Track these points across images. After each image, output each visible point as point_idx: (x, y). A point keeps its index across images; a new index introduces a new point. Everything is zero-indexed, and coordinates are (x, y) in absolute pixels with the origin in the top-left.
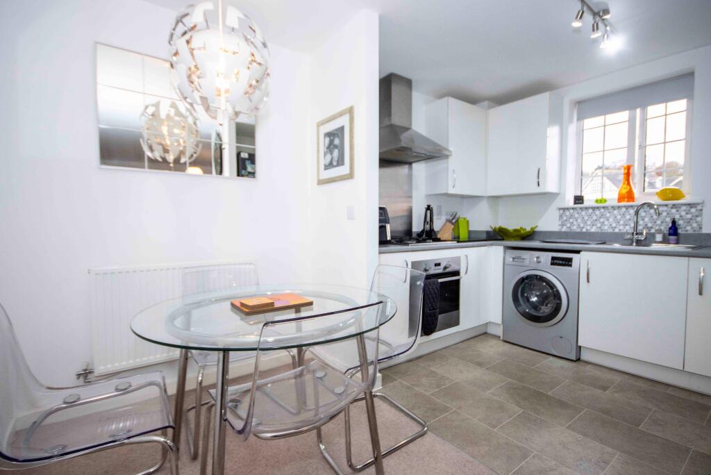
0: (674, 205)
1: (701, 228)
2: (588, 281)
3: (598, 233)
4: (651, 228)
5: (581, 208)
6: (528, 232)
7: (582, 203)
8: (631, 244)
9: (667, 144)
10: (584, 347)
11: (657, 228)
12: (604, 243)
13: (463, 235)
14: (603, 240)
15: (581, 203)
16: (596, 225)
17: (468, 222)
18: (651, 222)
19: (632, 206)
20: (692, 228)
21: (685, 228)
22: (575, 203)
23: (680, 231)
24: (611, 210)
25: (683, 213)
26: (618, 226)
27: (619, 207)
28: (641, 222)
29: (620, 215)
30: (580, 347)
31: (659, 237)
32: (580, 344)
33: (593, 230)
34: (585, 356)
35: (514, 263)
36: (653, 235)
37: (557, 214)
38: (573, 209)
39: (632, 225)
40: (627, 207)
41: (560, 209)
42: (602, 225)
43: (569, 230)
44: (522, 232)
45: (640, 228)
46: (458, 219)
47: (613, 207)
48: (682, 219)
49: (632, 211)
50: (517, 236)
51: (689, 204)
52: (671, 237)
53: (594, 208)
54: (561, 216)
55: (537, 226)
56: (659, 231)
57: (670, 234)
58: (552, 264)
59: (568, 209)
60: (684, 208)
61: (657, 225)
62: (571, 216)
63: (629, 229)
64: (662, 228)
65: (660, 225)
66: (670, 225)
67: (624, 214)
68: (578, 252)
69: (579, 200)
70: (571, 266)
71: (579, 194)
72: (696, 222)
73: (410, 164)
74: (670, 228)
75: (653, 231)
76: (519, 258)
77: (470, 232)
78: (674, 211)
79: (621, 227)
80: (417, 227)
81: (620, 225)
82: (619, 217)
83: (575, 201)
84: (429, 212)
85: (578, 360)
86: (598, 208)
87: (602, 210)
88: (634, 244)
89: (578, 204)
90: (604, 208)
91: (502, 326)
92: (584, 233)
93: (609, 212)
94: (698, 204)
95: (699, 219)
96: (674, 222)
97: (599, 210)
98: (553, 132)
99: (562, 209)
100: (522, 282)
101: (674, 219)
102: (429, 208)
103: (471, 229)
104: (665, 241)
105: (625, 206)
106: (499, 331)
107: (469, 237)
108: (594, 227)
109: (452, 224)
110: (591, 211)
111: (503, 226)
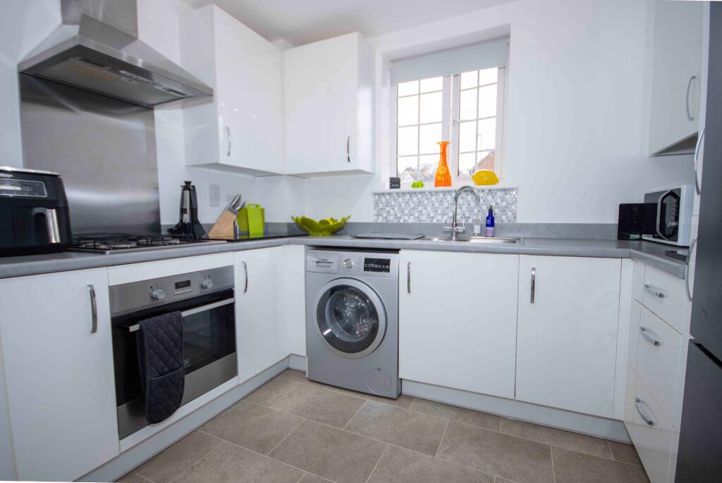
0: (490, 190)
1: (515, 218)
2: (409, 291)
3: (415, 224)
4: (469, 217)
5: (397, 194)
6: (339, 223)
7: (399, 187)
8: (450, 239)
9: (479, 121)
10: (405, 380)
11: (475, 218)
12: (423, 238)
13: (256, 228)
14: (420, 234)
15: (397, 188)
16: (414, 215)
17: (263, 210)
18: (468, 211)
19: (449, 192)
20: (507, 218)
21: (501, 217)
22: (391, 188)
23: (496, 221)
24: (429, 196)
25: (499, 200)
26: (436, 216)
27: (437, 192)
28: (459, 211)
29: (438, 202)
30: (401, 379)
31: (477, 229)
32: (400, 377)
33: (411, 220)
34: (407, 390)
35: (320, 269)
36: (471, 227)
37: (371, 200)
38: (389, 194)
39: (451, 214)
40: (444, 193)
41: (375, 194)
42: (419, 215)
43: (386, 221)
44: (331, 223)
45: (458, 217)
46: (243, 205)
47: (430, 193)
48: (498, 208)
49: (450, 198)
50: (325, 229)
51: (504, 190)
52: (488, 228)
53: (411, 194)
54: (376, 204)
55: (349, 217)
56: (477, 222)
57: (487, 225)
58: (366, 269)
59: (383, 194)
60: (499, 194)
61: (474, 215)
62: (388, 204)
63: (447, 219)
64: (480, 217)
65: (477, 215)
66: (487, 214)
67: (441, 202)
68: (396, 251)
69: (395, 183)
70: (388, 270)
71: (395, 176)
72: (511, 211)
73: (150, 108)
74: (488, 218)
75: (470, 221)
76: (325, 261)
77: (266, 225)
78: (490, 197)
79: (439, 217)
80: (170, 218)
81: (438, 215)
82: (437, 205)
83: (391, 185)
84: (187, 193)
85: (400, 395)
86: (415, 193)
87: (420, 196)
88: (454, 238)
89: (394, 188)
90: (421, 193)
91: (307, 358)
92: (402, 224)
93: (427, 199)
94: (512, 189)
95: (513, 207)
96: (491, 211)
97: (417, 196)
98: (364, 95)
99: (378, 194)
100: (331, 295)
101: (491, 207)
102: (188, 187)
103: (267, 220)
104: (483, 234)
105: (443, 192)
106: (303, 366)
107: (265, 232)
108: (412, 217)
109: (235, 213)
110: (408, 196)
111: (307, 216)
